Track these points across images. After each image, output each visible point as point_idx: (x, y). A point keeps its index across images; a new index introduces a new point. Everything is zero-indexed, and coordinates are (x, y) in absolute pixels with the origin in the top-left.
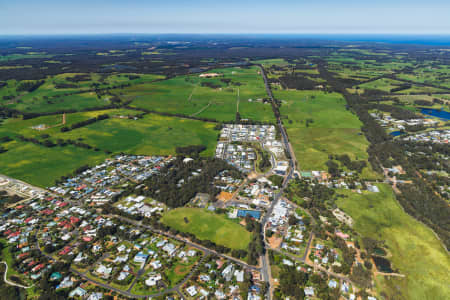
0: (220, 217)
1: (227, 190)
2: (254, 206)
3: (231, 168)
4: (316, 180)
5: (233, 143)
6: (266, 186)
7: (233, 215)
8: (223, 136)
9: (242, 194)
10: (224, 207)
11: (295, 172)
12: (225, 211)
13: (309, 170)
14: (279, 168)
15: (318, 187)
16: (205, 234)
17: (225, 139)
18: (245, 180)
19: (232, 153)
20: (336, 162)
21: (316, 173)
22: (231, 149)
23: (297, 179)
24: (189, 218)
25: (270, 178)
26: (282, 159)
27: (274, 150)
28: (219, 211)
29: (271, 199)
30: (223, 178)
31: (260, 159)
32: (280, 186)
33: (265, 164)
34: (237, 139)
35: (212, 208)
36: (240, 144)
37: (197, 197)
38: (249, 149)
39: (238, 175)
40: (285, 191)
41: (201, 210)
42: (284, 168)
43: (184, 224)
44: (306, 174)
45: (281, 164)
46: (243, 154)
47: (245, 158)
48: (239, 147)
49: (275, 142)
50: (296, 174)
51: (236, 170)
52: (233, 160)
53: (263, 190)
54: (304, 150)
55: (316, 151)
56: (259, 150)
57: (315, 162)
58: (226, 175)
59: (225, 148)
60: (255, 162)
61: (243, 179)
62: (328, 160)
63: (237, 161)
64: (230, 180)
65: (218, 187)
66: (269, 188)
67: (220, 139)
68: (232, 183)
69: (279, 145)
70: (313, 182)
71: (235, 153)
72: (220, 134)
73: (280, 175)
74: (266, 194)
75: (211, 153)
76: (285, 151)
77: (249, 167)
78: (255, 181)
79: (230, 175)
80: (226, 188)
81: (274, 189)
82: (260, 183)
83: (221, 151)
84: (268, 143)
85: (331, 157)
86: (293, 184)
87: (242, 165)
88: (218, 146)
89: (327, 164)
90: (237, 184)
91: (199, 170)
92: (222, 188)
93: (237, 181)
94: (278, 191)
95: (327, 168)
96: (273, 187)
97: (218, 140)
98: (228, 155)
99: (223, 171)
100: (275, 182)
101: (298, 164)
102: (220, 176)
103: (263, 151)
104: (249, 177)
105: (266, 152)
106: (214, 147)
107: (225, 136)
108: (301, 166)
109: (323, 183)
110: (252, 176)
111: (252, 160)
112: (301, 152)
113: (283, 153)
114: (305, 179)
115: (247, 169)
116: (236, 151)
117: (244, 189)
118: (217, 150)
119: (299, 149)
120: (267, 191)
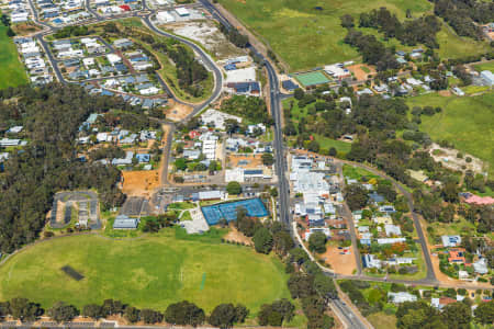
0: (163, 238)
1: (135, 165)
2: (234, 189)
3: (106, 104)
4: (345, 87)
5: (63, 34)
6: (233, 129)
7: (196, 223)
8: (15, 18)
9: (183, 165)
10: (158, 211)
11: (282, 78)
12: (168, 222)
13: (313, 64)
14: (236, 76)
15: (365, 102)
16: (152, 291)
17: (29, 27)
18: (166, 128)
19: (78, 63)
20: (368, 32)
21: (336, 70)
22: (67, 51)
23: (298, 94)
24: (76, 266)
25: (228, 107)
26: (226, 52)
27: (189, 32)
28: (152, 226)
29: (267, 160)
30: (101, 137)
31: (168, 70)
32: (270, 123)
33: (193, 76)
34: (67, 20)
35: (125, 221)
36: (86, 33)
37: (61, 205)
38: (118, 42)
40: (290, 131)
41: (97, 235)
42: (246, 74)
43: (72, 284)
44: (316, 79)
45: (234, 66)
46: (113, 58)
47: (124, 67)
48: (88, 41)
49: (182, 11)
50: (287, 85)
51: (125, 106)
52: (95, 82)
53: (231, 142)
54: (267, 16)
55: (296, 14)
56: (149, 40)
57: (318, 44)
58: (105, 125)
59: (48, 51)
60: (161, 74)
61: (158, 126)
62: (344, 33)
63: (110, 82)
64: (124, 137)
65: (104, 162)
66: (244, 132)
67: (15, 32)
68: (138, 143)
69: (195, 14)
70: (342, 93)
71: (88, 61)
72: (4, 16)
73: (248, 94)
74: (248, 150)
75: (15, 75)
76: (223, 29)
77: (154, 90)
78: (195, 124)
79: (116, 123)
80: (128, 160)
81: (258, 133)
82: (211, 126)
83: (42, 63)
84: (163, 17)
85: (347, 23)
86: (296, 111)
87: (130, 88)
88: (24, 51)
89: (347, 41)
90: (151, 142)
91: (16, 129)
92: (119, 161)
93: (143, 135)
94: (270, 135)
95: (352, 51)
96: (251, 128)
97: (11, 34)
98: (70, 71)
99: (87, 116)
100: (250, 116)
101: (278, 58)
102: (88, 132)
103: (159, 38)
104: (170, 116)
105: (174, 41)
106: (11, 57)
107: (22, 17)
108: (286, 59)
109: (367, 91)
110: (179, 112)
111: (149, 71)
112: (264, 25)
113: (222, 36)
114: (318, 90)
115: (152, 96)
116: (87, 55)
117: (180, 151)
118: (28, 61)
119: (254, 18)
120: (243, 143)
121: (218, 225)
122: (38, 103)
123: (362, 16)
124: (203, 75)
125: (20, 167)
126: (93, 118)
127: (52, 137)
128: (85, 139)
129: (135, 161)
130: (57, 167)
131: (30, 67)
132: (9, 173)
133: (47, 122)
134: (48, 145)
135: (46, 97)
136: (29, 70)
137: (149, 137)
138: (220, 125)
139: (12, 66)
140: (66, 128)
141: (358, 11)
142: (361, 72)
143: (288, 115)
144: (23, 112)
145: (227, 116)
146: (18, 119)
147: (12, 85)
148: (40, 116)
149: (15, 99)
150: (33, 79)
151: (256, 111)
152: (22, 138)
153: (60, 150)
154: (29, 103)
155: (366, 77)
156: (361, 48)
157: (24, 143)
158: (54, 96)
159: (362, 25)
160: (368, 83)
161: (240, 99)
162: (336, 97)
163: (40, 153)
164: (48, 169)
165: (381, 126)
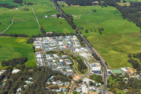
3: (57, 73)
4: (126, 75)
5: (48, 53)
6: (91, 84)
8: (37, 47)
11: (108, 70)
13: (118, 67)
14: (95, 69)
15: (132, 80)
17: (40, 50)
18: (72, 82)
19: (51, 61)
20: (135, 59)
21: (124, 69)
22: (49, 57)
23: (112, 75)
25: (91, 77)
26: (93, 61)
27: (84, 55)
30: (54, 83)
31: (76, 65)
32: (102, 83)
33: (82, 68)
34: (50, 49)
36: (55, 53)
38: (63, 56)
40: (108, 86)
42: (98, 68)
44: (118, 71)
45: (95, 66)
46: (61, 61)
47: (64, 64)
48: (55, 55)
49: (83, 49)
50: (109, 72)
51: (62, 74)
52: (55, 67)
53: (90, 88)
54: (106, 52)
55: (115, 52)
56: (72, 56)
57: (120, 61)
58: (55, 80)
59: (44, 57)
60: (73, 66)
61: (70, 81)
62: (128, 59)
63: (59, 67)
64: (60, 83)
65: (53, 90)
66: (95, 85)
67: (36, 51)
68: (63, 86)
69: (86, 50)
70: (125, 76)
71: (54, 61)
72: (34, 47)
73: (97, 74)
74: (95, 91)
75: (34, 63)
76: (93, 55)
77: (71, 70)
78: (81, 82)
79: (58, 79)
80: (60, 90)
81: (99, 86)
82: (85, 83)
83: (41, 60)
84: (77, 50)
85: (130, 56)
86: (111, 80)
87: (64, 69)
88: (37, 57)
89: (129, 61)
90: (67, 86)
91: (30, 78)
92: (57, 90)
93: (66, 83)
94: (102, 87)
95: (130, 64)
96: (97, 84)
97: (35, 52)
98: (49, 63)
99: (51, 76)
100: (97, 81)
101: (108, 64)
102: (50, 81)
103: (75, 56)
104: (74, 79)
105: (79, 57)
106: (33, 58)
107: (39, 47)
108: (110, 65)
109: (133, 77)
110: (77, 78)
111: (71, 65)
112: (105, 54)
113: (93, 57)
114: (118, 75)
115: (70, 72)
116: (54, 59)
117: (75, 89)
118: (38, 59)
119: (103, 52)
120: (94, 89)
122: (38, 71)
123: (134, 54)
124: (85, 68)
125: (29, 89)
126: (52, 77)
127: (40, 82)
128: (49, 83)
129: (62, 91)
130: (39, 90)
131: (38, 61)
132: (26, 91)
133: (39, 77)
134: (38, 84)
135: (40, 70)
136: (37, 62)
137: (67, 84)
138: (88, 83)
139: (33, 60)
140: (44, 79)
141: (133, 53)
142: (132, 71)
143: (108, 81)
144: (33, 74)
145: (90, 80)
146: (31, 75)
147: (32, 66)
148: (37, 75)
149: (32, 70)
150: (38, 65)
151: (99, 79)
152: (32, 81)
153: (41, 85)
154: (35, 71)
155: (133, 72)
156: (133, 64)
157: (32, 83)
158: (43, 70)
159: (134, 57)
160: (133, 74)
161: (95, 76)
162: (123, 77)
163: (35, 86)
164: (37, 91)
165: (136, 88)
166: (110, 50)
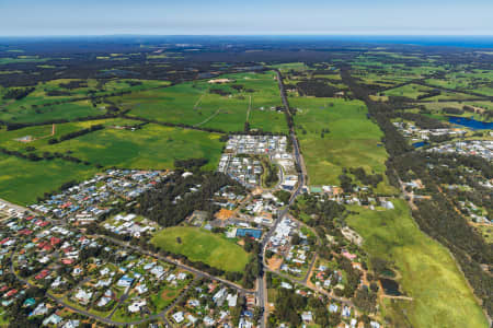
0: (217, 237)
1: (227, 208)
2: (255, 225)
3: (233, 183)
4: (326, 196)
5: (238, 156)
6: (271, 202)
7: (232, 234)
8: (228, 148)
9: (243, 211)
10: (222, 226)
11: (304, 187)
12: (223, 231)
13: (320, 185)
14: (287, 183)
16: (199, 255)
17: (231, 151)
18: (249, 196)
19: (236, 167)
20: (350, 175)
21: (327, 188)
22: (236, 162)
23: (306, 194)
24: (182, 238)
25: (276, 194)
26: (291, 173)
27: (283, 163)
28: (217, 231)
29: (274, 217)
30: (224, 194)
31: (265, 175)
32: (286, 203)
33: (272, 180)
34: (244, 151)
35: (208, 226)
36: (247, 156)
37: (193, 215)
38: (255, 162)
39: (241, 190)
40: (292, 208)
41: (197, 229)
42: (292, 183)
43: (177, 244)
44: (316, 189)
45: (290, 179)
46: (249, 167)
47: (251, 172)
48: (245, 160)
49: (286, 154)
50: (304, 190)
51: (240, 185)
52: (237, 175)
53: (266, 207)
54: (316, 162)
55: (329, 164)
56: (267, 163)
57: (328, 176)
58: (228, 191)
59: (230, 161)
60: (261, 176)
61: (246, 195)
62: (341, 174)
63: (241, 176)
64: (231, 196)
65: (218, 203)
66: (274, 204)
67: (225, 152)
68: (234, 200)
69: (290, 157)
70: (323, 198)
71: (240, 167)
73: (287, 190)
74: (270, 211)
76: (296, 164)
77: (254, 182)
78: (259, 197)
79: (232, 191)
80: (226, 205)
81: (280, 206)
82: (264, 199)
83: (225, 164)
84: (278, 156)
85: (345, 171)
86: (301, 201)
87: (247, 179)
88: (222, 159)
89: (339, 178)
90: (239, 200)
91: (199, 186)
92: (222, 205)
93: (239, 197)
94: (283, 208)
95: (339, 182)
96: (278, 204)
97: (223, 152)
98: (232, 169)
99: (225, 186)
100: (281, 199)
101: (308, 179)
102: (221, 192)
103: (271, 164)
104: (253, 193)
105: (275, 165)
107: (231, 148)
108: (311, 180)
109: (333, 199)
110: (257, 192)
111: (258, 174)
112: (313, 165)
113: (293, 167)
114: (314, 195)
115: (252, 184)
116: (241, 165)
117: (246, 206)
118: (221, 163)
119: (310, 162)
120: (271, 208)
121: (239, 236)
124: (276, 180)
128: (218, 194)
129: (228, 206)
131: (220, 165)
136: (218, 166)
141: (352, 167)
142: (337, 191)
145: (273, 197)
146: (202, 182)
155: (337, 193)
156: (343, 181)
159: (350, 173)
161: (283, 192)
162: (320, 199)
166: (322, 160)
